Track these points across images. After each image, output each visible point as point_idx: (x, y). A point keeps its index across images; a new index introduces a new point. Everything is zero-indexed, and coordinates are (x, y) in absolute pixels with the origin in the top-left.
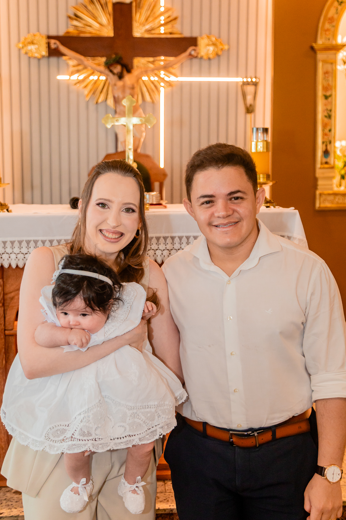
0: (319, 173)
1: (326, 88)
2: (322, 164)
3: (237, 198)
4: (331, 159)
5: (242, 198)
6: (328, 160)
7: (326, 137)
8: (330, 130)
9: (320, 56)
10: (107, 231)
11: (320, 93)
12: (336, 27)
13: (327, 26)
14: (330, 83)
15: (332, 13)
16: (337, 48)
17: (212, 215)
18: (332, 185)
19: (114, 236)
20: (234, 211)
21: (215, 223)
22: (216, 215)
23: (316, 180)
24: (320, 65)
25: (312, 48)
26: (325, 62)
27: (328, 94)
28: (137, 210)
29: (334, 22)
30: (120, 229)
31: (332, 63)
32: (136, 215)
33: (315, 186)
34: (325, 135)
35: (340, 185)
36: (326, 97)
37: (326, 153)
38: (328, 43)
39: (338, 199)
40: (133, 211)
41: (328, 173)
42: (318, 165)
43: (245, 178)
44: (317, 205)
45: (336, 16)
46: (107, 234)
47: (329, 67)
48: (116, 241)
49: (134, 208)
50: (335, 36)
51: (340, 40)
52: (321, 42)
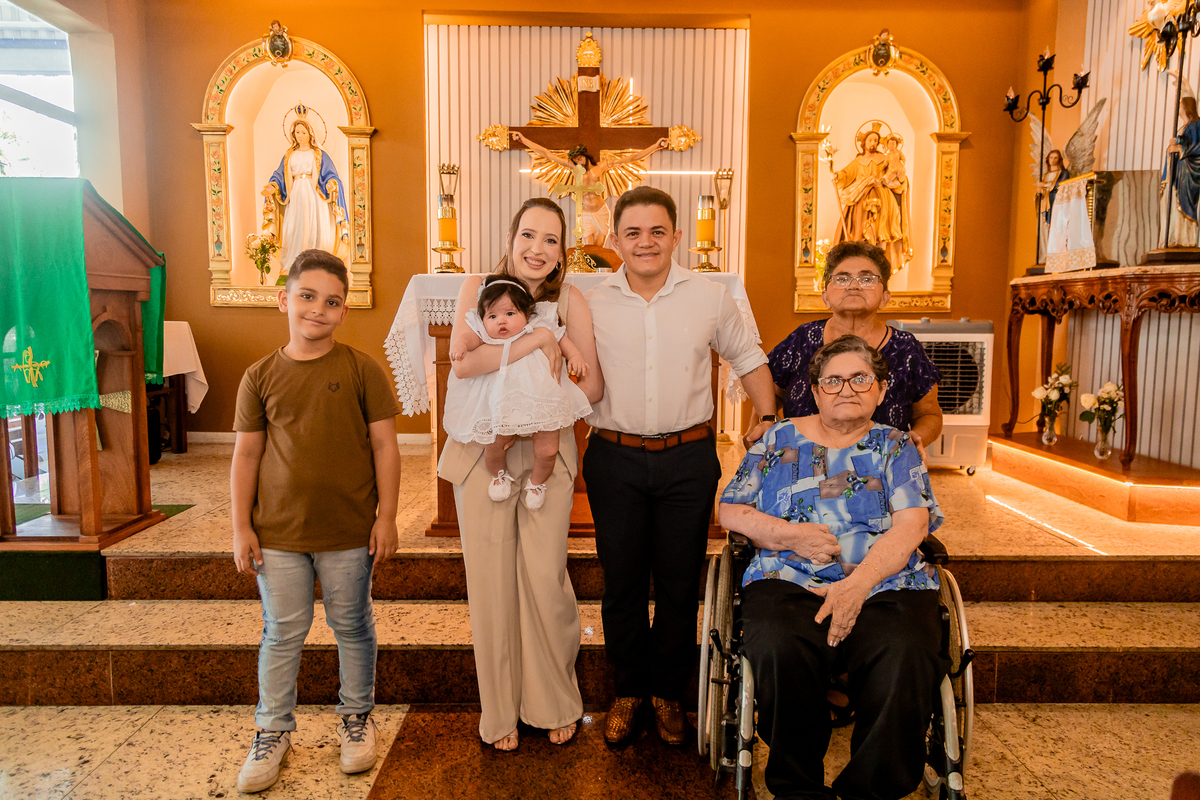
0: (798, 272)
1: (806, 181)
2: (801, 263)
3: (659, 233)
4: (811, 258)
5: (663, 233)
6: (808, 259)
7: (806, 234)
8: (810, 227)
9: (800, 146)
10: (530, 258)
11: (800, 186)
12: (817, 116)
13: (807, 114)
14: (811, 175)
15: (813, 99)
16: (819, 138)
17: (637, 245)
18: (811, 285)
19: (537, 263)
20: (656, 244)
21: (638, 253)
22: (640, 245)
23: (795, 280)
24: (800, 156)
25: (791, 137)
26: (806, 152)
27: (808, 187)
28: (559, 242)
29: (816, 110)
30: (543, 258)
31: (813, 154)
32: (557, 247)
33: (794, 287)
34: (804, 231)
36: (806, 191)
37: (806, 251)
38: (808, 133)
40: (555, 242)
41: (807, 272)
42: (797, 264)
43: (667, 216)
44: (796, 308)
45: (817, 103)
46: (530, 261)
47: (809, 158)
48: (538, 268)
49: (556, 239)
50: (816, 125)
51: (822, 129)
52: (801, 131)
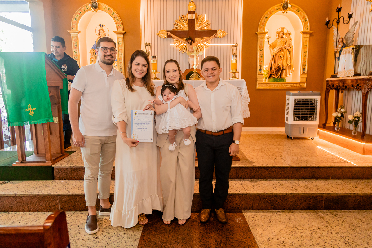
0: (258, 76)
1: (260, 47)
2: (259, 73)
3: (214, 69)
4: (262, 72)
5: (216, 69)
6: (261, 72)
7: (260, 64)
8: (262, 62)
9: (259, 36)
11: (259, 49)
12: (264, 26)
13: (261, 26)
14: (262, 45)
15: (263, 21)
16: (265, 33)
18: (262, 80)
20: (213, 73)
21: (209, 76)
22: (209, 74)
23: (257, 79)
24: (259, 39)
25: (256, 33)
26: (260, 38)
27: (261, 49)
29: (264, 24)
31: (263, 39)
33: (256, 81)
34: (260, 63)
35: (265, 81)
36: (261, 50)
37: (260, 69)
38: (261, 32)
39: (264, 85)
41: (261, 76)
43: (216, 64)
44: (257, 87)
45: (264, 22)
47: (262, 40)
49: (176, 70)
50: (264, 29)
51: (266, 31)
52: (259, 31)
